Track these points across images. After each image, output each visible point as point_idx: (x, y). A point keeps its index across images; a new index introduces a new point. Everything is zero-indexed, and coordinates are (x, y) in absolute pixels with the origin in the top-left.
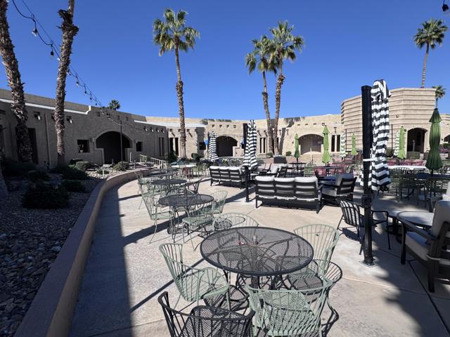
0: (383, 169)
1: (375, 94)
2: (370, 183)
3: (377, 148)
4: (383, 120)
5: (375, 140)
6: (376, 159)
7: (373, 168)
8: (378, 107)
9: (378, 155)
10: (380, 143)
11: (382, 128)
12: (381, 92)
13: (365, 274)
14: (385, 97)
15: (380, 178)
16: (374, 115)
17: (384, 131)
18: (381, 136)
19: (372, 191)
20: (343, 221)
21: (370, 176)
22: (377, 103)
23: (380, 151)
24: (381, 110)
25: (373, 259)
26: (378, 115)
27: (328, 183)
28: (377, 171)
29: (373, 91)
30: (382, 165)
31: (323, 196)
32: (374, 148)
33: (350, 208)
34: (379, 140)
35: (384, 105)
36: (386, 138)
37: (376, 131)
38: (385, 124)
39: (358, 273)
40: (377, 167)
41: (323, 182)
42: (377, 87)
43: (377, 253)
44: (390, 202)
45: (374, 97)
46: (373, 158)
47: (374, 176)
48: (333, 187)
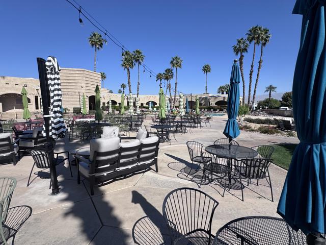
0: (59, 122)
1: (49, 67)
2: (50, 134)
3: (54, 107)
4: (56, 87)
5: (52, 101)
6: (54, 115)
7: (52, 122)
8: (53, 77)
9: (55, 112)
10: (56, 104)
11: (56, 92)
12: (53, 65)
13: (52, 203)
14: (57, 70)
15: (57, 129)
16: (49, 82)
17: (58, 95)
18: (56, 98)
19: (53, 139)
20: (35, 166)
21: (50, 128)
22: (51, 74)
23: (56, 109)
24: (54, 79)
25: (59, 189)
26: (53, 83)
27: (26, 136)
28: (56, 124)
29: (47, 64)
30: (58, 119)
31: (21, 148)
32: (52, 107)
33: (39, 155)
34: (55, 101)
35: (56, 76)
36: (60, 100)
37: (52, 94)
38: (59, 90)
39: (46, 205)
40: (55, 121)
41: (20, 136)
42: (50, 61)
43: (62, 183)
44: (77, 144)
45: (49, 69)
46: (52, 114)
47: (53, 128)
48: (30, 139)
